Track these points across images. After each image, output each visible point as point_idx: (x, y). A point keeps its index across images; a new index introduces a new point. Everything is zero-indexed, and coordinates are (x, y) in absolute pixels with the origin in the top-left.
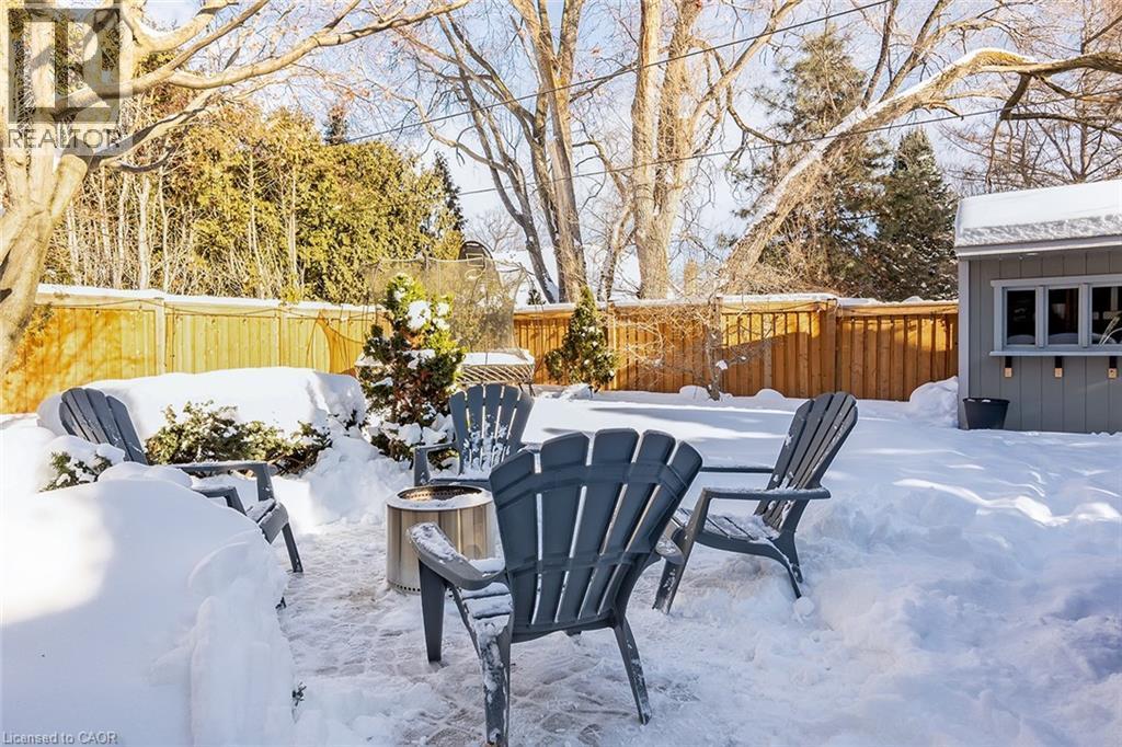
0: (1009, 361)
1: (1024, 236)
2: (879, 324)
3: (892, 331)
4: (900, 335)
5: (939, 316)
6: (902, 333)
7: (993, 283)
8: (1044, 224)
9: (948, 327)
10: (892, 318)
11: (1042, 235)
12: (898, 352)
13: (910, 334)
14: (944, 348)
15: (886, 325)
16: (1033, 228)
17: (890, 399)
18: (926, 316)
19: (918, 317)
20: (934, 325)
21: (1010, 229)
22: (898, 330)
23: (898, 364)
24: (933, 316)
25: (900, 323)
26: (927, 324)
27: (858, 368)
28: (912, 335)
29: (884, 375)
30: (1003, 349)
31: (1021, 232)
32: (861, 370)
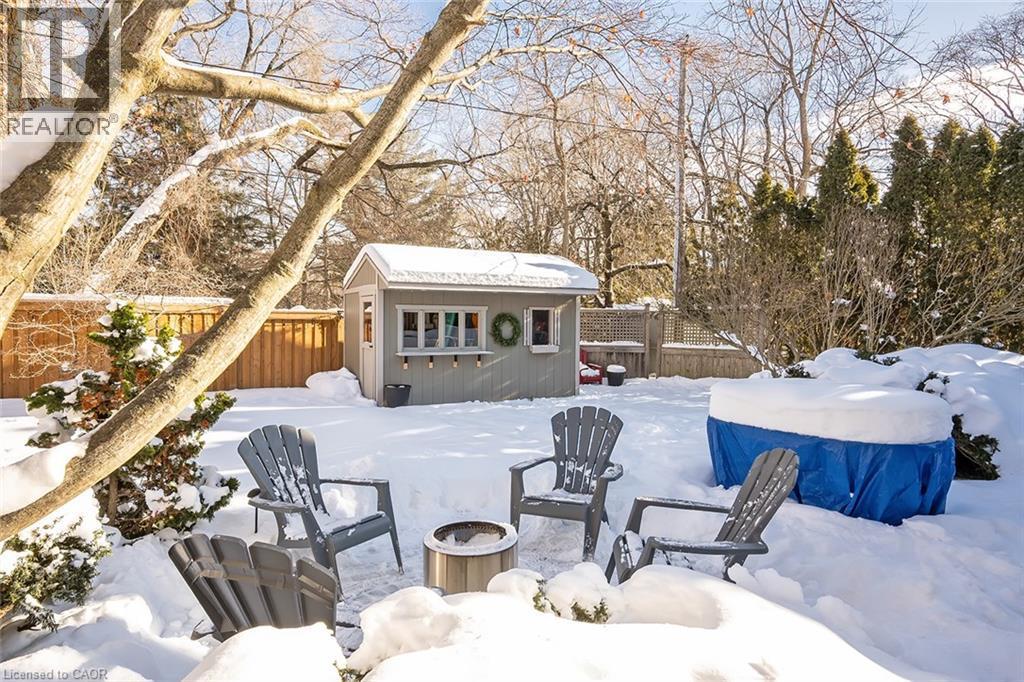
0: (406, 359)
1: (426, 279)
2: (273, 326)
3: (283, 332)
4: (289, 336)
5: (317, 321)
6: (291, 333)
7: (397, 306)
8: (435, 273)
9: (323, 330)
10: (283, 321)
11: (434, 280)
12: (288, 349)
13: (297, 335)
14: (320, 345)
15: (278, 327)
16: (430, 275)
17: (282, 387)
18: (309, 321)
19: (303, 321)
20: (314, 329)
21: (418, 275)
22: (288, 331)
23: (288, 358)
24: (313, 321)
25: (289, 326)
26: (309, 327)
27: (257, 363)
28: (298, 335)
29: (277, 368)
30: (403, 351)
31: (425, 277)
32: (259, 364)
